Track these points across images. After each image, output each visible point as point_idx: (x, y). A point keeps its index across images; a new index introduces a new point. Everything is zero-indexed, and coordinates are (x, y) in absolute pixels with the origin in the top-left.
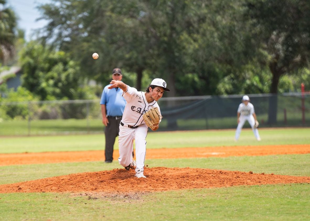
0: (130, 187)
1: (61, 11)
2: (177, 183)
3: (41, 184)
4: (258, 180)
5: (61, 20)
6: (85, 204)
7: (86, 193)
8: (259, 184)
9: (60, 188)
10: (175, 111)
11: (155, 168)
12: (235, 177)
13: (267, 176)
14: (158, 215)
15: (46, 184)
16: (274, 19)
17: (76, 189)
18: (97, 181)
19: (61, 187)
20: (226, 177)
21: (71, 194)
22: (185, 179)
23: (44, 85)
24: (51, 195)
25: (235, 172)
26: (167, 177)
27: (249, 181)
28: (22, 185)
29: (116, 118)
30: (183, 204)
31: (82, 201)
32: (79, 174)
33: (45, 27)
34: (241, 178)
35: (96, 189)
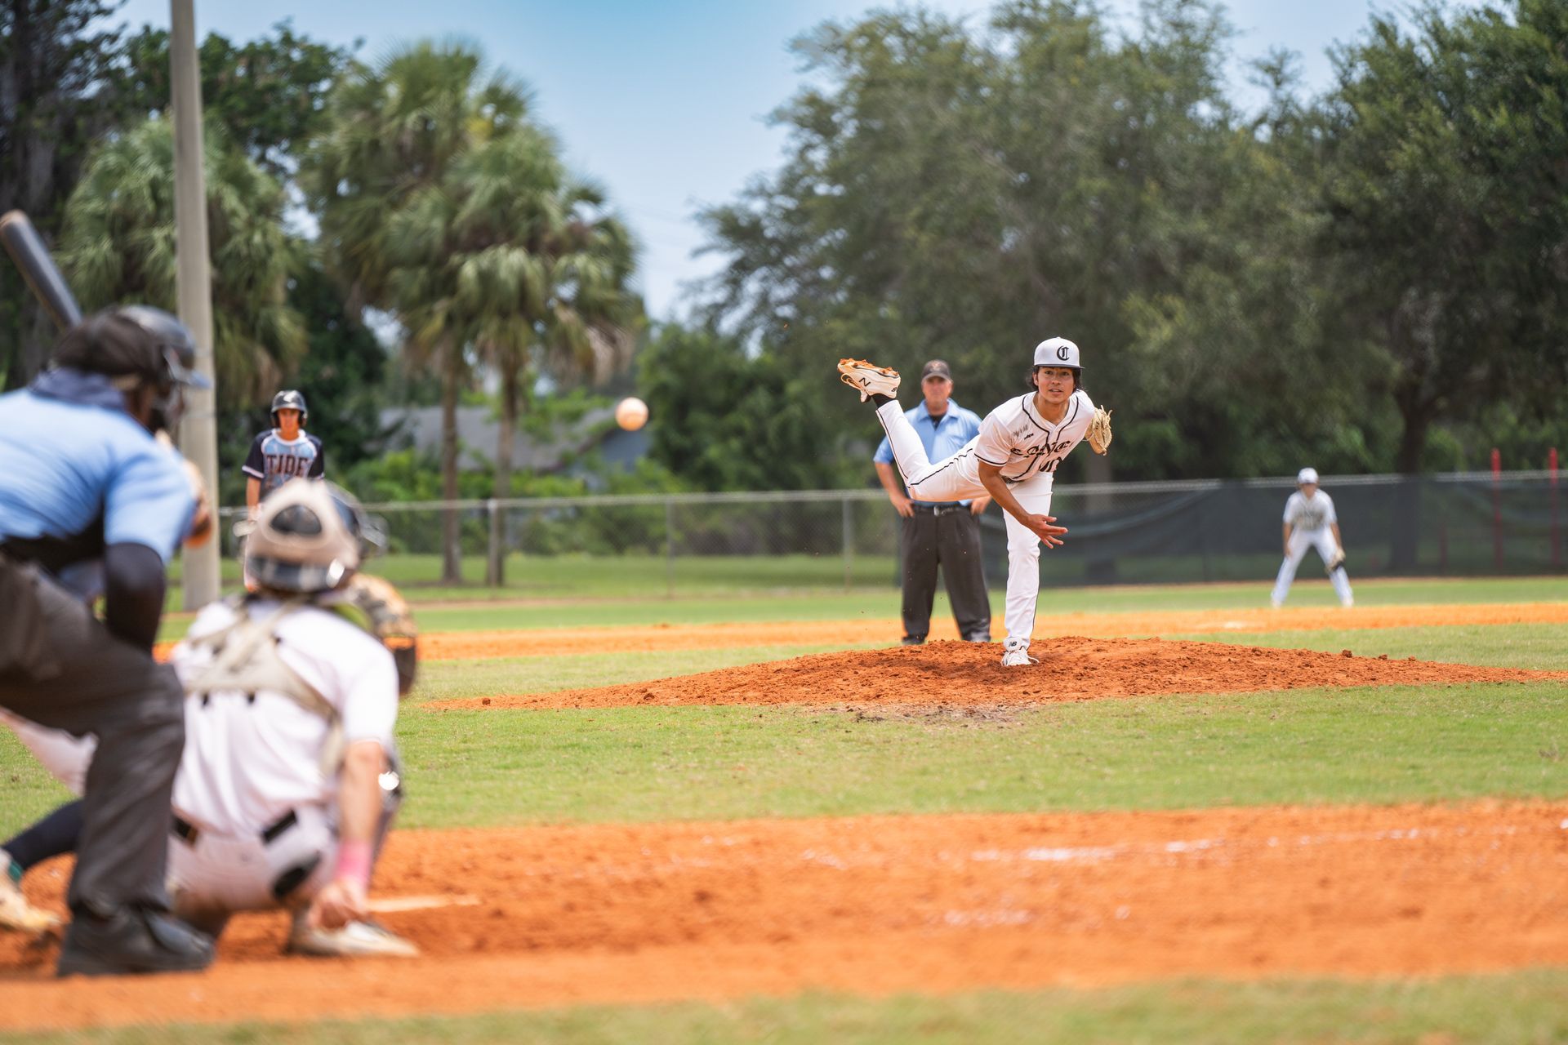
0: (980, 691)
1: (766, 228)
2: (1122, 679)
3: (711, 682)
4: (1369, 675)
5: (766, 253)
6: (847, 732)
7: (848, 707)
8: (1371, 683)
9: (771, 695)
10: (1108, 527)
11: (1057, 640)
12: (1298, 664)
13: (1395, 663)
14: (1068, 754)
15: (729, 685)
16: (1409, 252)
17: (819, 696)
18: (880, 675)
19: (772, 692)
20: (1271, 664)
21: (805, 709)
22: (1146, 670)
23: (713, 452)
24: (742, 712)
25: (1298, 652)
26: (1092, 664)
27: (1341, 676)
28: (655, 686)
29: (936, 512)
30: (1142, 732)
31: (837, 726)
32: (826, 657)
33: (718, 275)
34: (1316, 669)
35: (878, 696)
